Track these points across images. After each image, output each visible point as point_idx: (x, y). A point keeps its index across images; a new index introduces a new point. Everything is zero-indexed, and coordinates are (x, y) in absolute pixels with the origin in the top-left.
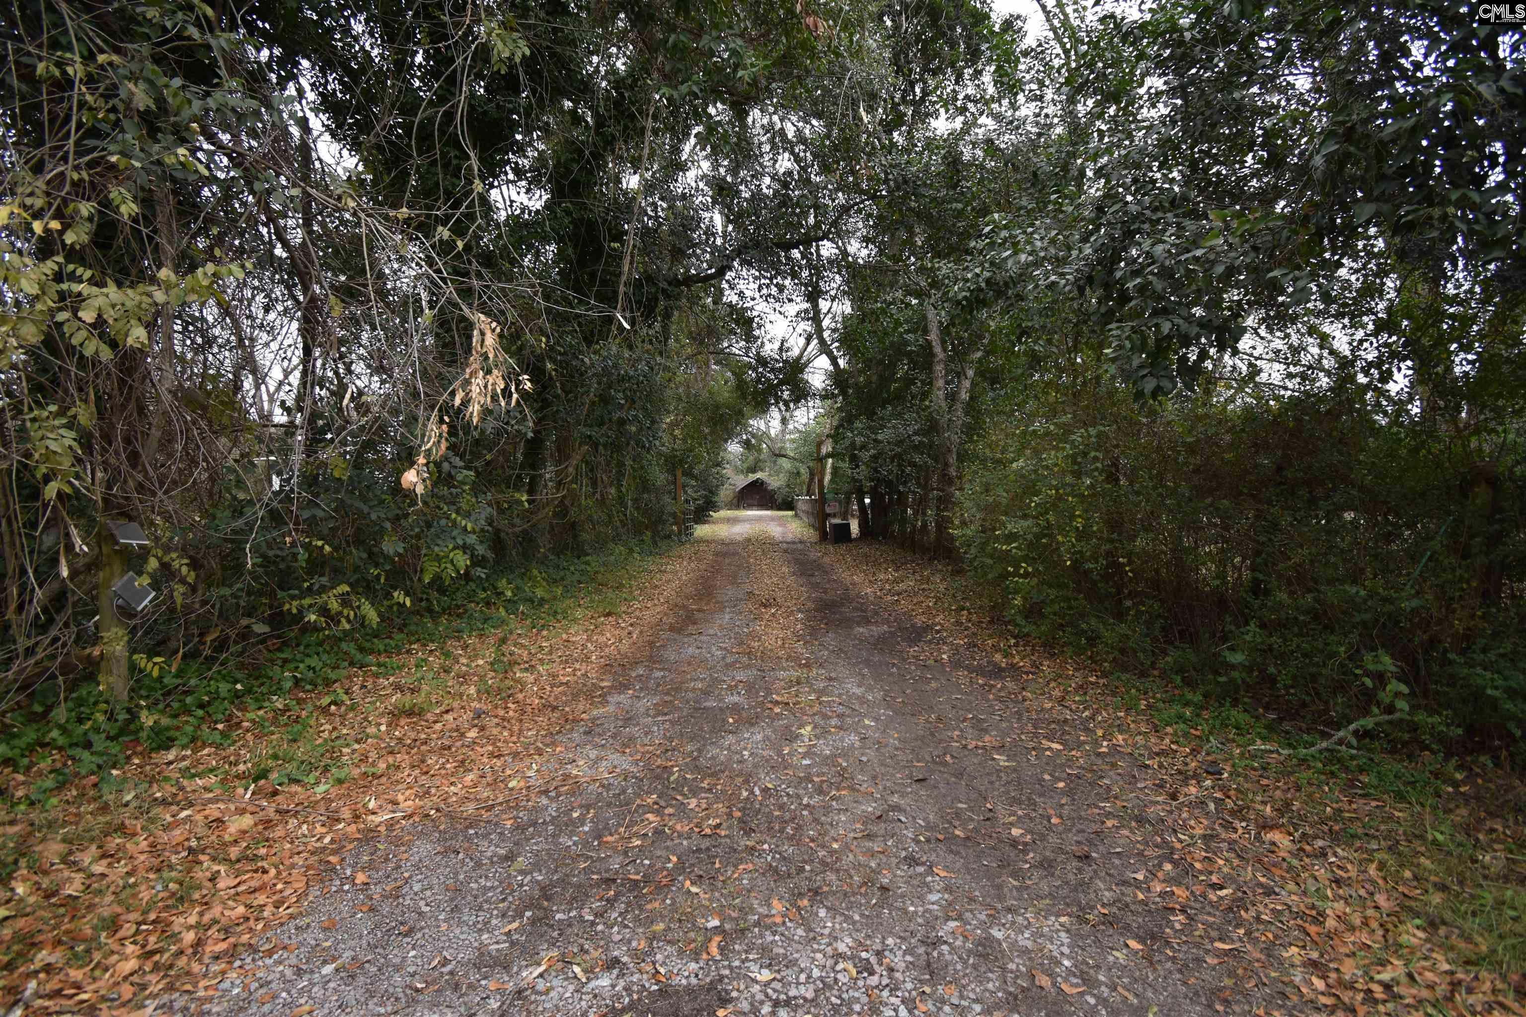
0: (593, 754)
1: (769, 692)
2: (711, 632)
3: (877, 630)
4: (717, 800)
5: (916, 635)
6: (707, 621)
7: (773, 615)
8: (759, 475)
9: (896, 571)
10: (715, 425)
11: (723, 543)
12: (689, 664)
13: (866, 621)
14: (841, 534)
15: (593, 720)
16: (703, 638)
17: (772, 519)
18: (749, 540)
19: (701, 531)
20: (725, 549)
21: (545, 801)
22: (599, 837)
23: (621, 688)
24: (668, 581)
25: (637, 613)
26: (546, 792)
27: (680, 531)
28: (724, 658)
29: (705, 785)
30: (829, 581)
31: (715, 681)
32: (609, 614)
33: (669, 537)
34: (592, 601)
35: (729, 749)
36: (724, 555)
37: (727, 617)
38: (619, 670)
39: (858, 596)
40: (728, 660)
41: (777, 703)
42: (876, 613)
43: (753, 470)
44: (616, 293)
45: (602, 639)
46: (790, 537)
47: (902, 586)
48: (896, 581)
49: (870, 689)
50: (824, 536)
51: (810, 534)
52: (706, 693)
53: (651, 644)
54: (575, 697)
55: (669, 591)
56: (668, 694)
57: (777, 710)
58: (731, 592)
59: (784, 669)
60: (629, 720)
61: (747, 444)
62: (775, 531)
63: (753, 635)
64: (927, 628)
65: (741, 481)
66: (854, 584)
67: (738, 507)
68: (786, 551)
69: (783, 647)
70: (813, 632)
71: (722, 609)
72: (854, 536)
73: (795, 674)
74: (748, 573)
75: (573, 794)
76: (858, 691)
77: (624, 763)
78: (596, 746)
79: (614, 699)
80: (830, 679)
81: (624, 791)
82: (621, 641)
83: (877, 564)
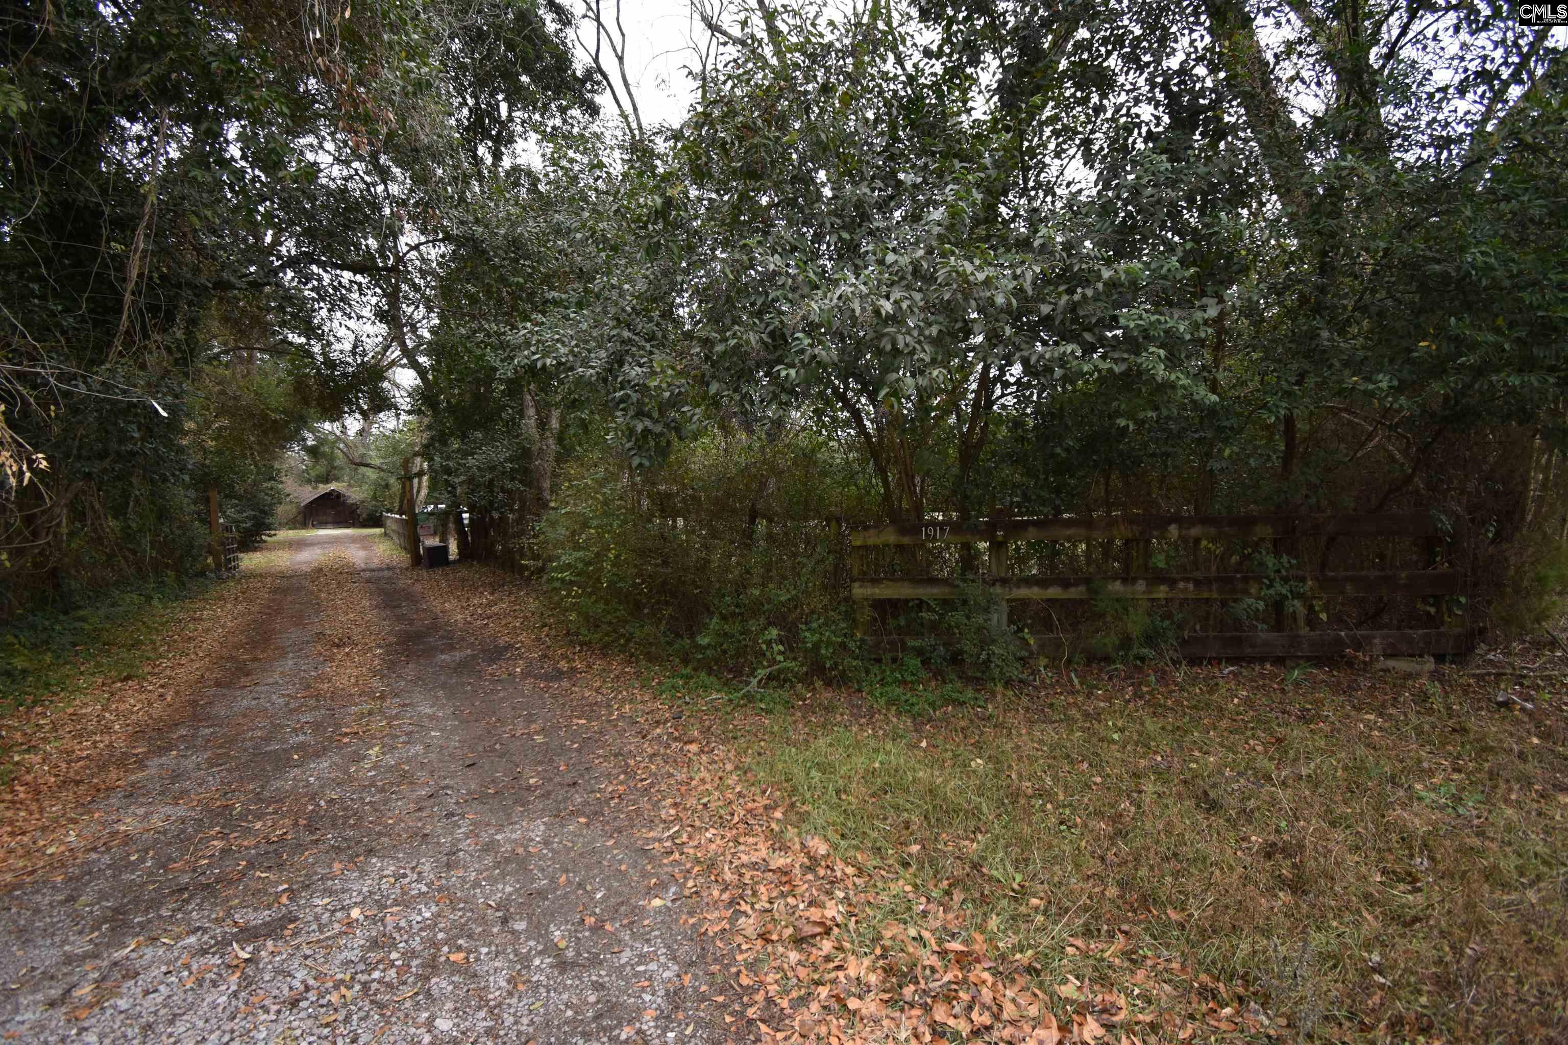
0: (141, 811)
1: (338, 726)
2: (271, 680)
3: (458, 655)
4: (283, 817)
5: (496, 653)
6: (265, 670)
7: (348, 654)
8: (333, 486)
9: (492, 594)
10: (265, 433)
11: (283, 576)
12: (245, 716)
13: (452, 648)
14: (438, 557)
15: (133, 785)
16: (258, 689)
17: (353, 540)
18: (319, 570)
19: (250, 561)
20: (286, 583)
21: (94, 856)
22: (164, 867)
23: (162, 751)
24: (207, 631)
25: (168, 672)
26: (94, 849)
27: (218, 566)
28: (287, 704)
29: (270, 810)
30: (417, 611)
31: (277, 727)
32: (127, 678)
33: (202, 574)
34: (99, 665)
35: (294, 779)
36: (285, 591)
37: (290, 663)
38: (155, 735)
39: (447, 623)
40: (292, 706)
41: (346, 734)
42: (463, 639)
43: (327, 481)
44: (120, 302)
45: (122, 707)
46: (375, 563)
47: (495, 609)
48: (490, 604)
49: (442, 707)
50: (417, 561)
51: (401, 558)
52: (267, 739)
53: (194, 703)
54: (103, 768)
55: (209, 643)
56: (221, 747)
57: (346, 740)
58: (294, 635)
59: (356, 704)
60: (176, 777)
61: (313, 452)
62: (357, 556)
63: (321, 678)
64: (509, 647)
65: (308, 494)
66: (444, 612)
67: (304, 525)
68: (368, 581)
69: (356, 684)
70: (392, 666)
71: (283, 655)
72: (451, 558)
73: (366, 707)
74: (318, 612)
75: (127, 844)
76: (429, 711)
77: (180, 811)
78: (142, 805)
79: (154, 762)
80: (405, 705)
81: (183, 831)
82: (150, 704)
83: (474, 589)
